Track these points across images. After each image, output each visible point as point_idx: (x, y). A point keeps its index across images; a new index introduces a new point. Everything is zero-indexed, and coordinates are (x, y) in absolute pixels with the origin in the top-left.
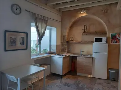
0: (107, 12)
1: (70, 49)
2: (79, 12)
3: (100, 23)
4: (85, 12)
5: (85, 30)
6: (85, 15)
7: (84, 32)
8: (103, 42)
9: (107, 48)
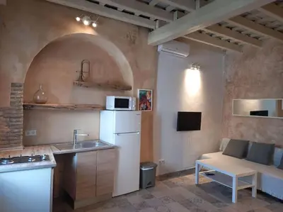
0: (134, 43)
2: (78, 19)
3: (114, 64)
4: (94, 25)
5: (84, 75)
6: (89, 32)
7: (81, 79)
8: (130, 108)
9: (140, 123)
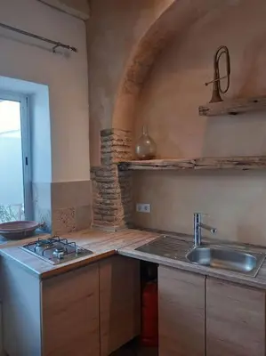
1: (145, 208)
7: (217, 97)
